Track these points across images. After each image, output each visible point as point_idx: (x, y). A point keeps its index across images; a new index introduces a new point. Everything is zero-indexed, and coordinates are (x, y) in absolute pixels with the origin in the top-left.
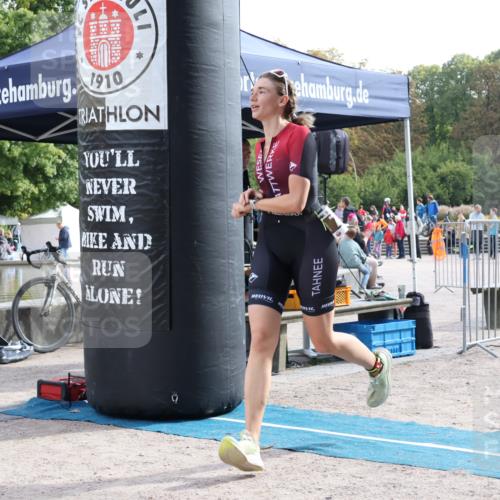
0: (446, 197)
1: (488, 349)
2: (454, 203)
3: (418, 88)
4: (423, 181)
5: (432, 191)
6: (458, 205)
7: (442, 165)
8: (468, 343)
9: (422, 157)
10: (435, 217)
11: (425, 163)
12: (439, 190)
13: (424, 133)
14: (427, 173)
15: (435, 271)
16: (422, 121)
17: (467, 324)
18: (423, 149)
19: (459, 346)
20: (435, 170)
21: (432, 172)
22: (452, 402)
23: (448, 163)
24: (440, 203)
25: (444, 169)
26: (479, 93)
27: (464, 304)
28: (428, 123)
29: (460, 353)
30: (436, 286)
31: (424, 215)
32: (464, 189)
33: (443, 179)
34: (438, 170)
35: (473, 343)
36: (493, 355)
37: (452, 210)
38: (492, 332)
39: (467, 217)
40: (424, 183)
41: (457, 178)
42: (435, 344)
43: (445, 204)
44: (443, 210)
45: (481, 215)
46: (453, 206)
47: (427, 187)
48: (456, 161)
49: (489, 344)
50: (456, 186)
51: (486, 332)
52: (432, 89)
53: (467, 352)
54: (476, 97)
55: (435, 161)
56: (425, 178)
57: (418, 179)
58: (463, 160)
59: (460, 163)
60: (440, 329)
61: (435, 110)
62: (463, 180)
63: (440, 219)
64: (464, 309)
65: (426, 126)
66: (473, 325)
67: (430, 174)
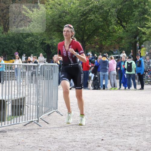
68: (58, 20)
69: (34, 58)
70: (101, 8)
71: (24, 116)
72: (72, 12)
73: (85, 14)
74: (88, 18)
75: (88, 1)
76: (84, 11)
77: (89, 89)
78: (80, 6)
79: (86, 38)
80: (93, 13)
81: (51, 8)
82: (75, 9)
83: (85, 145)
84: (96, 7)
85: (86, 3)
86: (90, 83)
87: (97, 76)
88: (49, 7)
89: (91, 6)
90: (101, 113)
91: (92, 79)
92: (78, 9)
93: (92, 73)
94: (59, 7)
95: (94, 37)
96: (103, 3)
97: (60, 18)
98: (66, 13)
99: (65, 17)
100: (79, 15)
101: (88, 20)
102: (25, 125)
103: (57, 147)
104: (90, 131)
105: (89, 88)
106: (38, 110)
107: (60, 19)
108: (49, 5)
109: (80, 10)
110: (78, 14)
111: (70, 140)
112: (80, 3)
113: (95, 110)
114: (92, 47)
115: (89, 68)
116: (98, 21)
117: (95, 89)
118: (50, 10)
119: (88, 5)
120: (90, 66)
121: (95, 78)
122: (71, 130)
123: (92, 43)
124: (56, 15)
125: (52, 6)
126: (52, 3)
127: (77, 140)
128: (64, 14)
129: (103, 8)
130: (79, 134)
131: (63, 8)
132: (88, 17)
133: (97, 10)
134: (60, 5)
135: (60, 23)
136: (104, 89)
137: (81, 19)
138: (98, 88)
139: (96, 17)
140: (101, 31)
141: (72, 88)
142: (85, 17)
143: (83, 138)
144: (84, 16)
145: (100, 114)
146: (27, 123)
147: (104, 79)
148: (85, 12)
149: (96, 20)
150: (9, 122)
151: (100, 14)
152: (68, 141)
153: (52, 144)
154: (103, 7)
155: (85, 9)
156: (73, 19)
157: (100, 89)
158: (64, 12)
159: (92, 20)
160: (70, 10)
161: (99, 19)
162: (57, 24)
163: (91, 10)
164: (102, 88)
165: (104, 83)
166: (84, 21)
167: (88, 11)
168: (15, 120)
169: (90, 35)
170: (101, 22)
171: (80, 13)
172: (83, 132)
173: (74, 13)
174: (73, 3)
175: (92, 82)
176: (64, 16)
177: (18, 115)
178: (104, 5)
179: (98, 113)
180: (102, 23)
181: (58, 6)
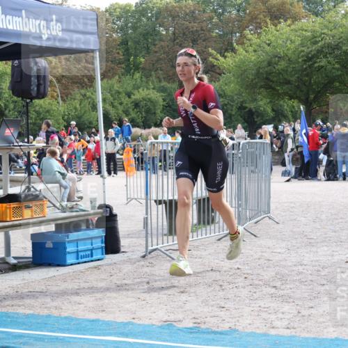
0: (139, 121)
1: (167, 253)
2: (146, 125)
3: (114, 24)
4: (119, 107)
5: (127, 115)
6: (150, 127)
7: (136, 92)
8: (150, 248)
9: (118, 85)
10: (130, 138)
11: (121, 90)
12: (133, 115)
13: (120, 63)
14: (123, 100)
15: (126, 186)
16: (118, 53)
17: (149, 232)
18: (120, 78)
19: (142, 251)
20: (129, 97)
21: (127, 98)
22: (133, 299)
23: (141, 90)
24: (134, 126)
25: (137, 96)
26: (167, 30)
27: (147, 214)
28: (124, 55)
29: (144, 257)
30: (127, 199)
31: (120, 136)
32: (155, 113)
33: (136, 105)
34: (132, 96)
35: (154, 247)
36: (170, 257)
37: (144, 132)
38: (170, 238)
39: (156, 138)
40: (121, 108)
41: (149, 104)
42: (122, 250)
43: (138, 127)
44: (136, 132)
45: (168, 136)
46: (145, 129)
47: (123, 111)
48: (148, 89)
49: (168, 248)
50: (148, 111)
51: (165, 238)
52: (126, 25)
53: (150, 256)
54: (164, 33)
55: (129, 89)
56: (121, 104)
57: (115, 104)
58: (154, 89)
59: (151, 91)
60: (128, 236)
61: (129, 44)
62: (154, 106)
63: (134, 140)
64: (147, 218)
65: (121, 57)
66: (154, 232)
67: (126, 100)
68: (266, 69)
69: (229, 131)
70: (337, 47)
71: (217, 225)
72: (289, 55)
73: (310, 59)
74: (316, 65)
75: (315, 37)
76: (309, 53)
77: (320, 180)
78: (302, 45)
79: (312, 96)
80: (324, 56)
81: (255, 51)
82: (295, 51)
83: (319, 271)
84: (329, 46)
85: (312, 41)
86: (321, 170)
87: (332, 159)
88: (251, 49)
89: (319, 44)
90: (341, 218)
91: (324, 163)
92: (300, 49)
93: (324, 154)
94: (267, 48)
95: (326, 95)
96: (341, 40)
97: (270, 65)
98: (279, 57)
99: (277, 64)
100: (300, 60)
101: (316, 68)
102: (219, 240)
103: (273, 274)
104: (326, 248)
105: (319, 178)
106: (239, 215)
107: (269, 68)
108: (251, 45)
109: (303, 51)
110: (299, 58)
111: (294, 264)
112: (302, 40)
113: (332, 215)
114: (322, 112)
115: (318, 145)
116: (333, 68)
117: (329, 179)
118: (253, 54)
119: (316, 43)
120: (321, 142)
121: (329, 163)
122: (294, 246)
123: (322, 104)
124: (264, 61)
125: (256, 48)
126: (256, 43)
127: (305, 262)
128: (277, 59)
129: (341, 47)
130: (307, 253)
131: (275, 49)
132: (316, 62)
133: (330, 52)
134: (269, 45)
135: (270, 74)
136: (344, 179)
137: (305, 66)
138: (335, 179)
139: (329, 62)
140: (337, 84)
141: (292, 180)
142: (311, 63)
143: (315, 259)
144: (309, 62)
145: (340, 220)
146: (222, 236)
147: (344, 163)
148: (310, 56)
149: (329, 67)
150: (195, 234)
151: (336, 57)
152: (290, 264)
153: (265, 269)
154: (340, 45)
155: (310, 49)
156: (291, 66)
157: (337, 180)
158: (276, 56)
159: (322, 67)
160: (285, 52)
161: (334, 65)
162: (265, 76)
163: (320, 51)
164: (341, 178)
165: (344, 170)
166: (309, 70)
167: (315, 52)
168: (204, 232)
169: (319, 92)
170: (338, 69)
171: (303, 56)
172: (314, 249)
173: (293, 57)
174: (291, 41)
175: (324, 168)
176: (275, 64)
177: (208, 224)
178: (342, 42)
179: (337, 219)
180: (340, 72)
181: (266, 46)
